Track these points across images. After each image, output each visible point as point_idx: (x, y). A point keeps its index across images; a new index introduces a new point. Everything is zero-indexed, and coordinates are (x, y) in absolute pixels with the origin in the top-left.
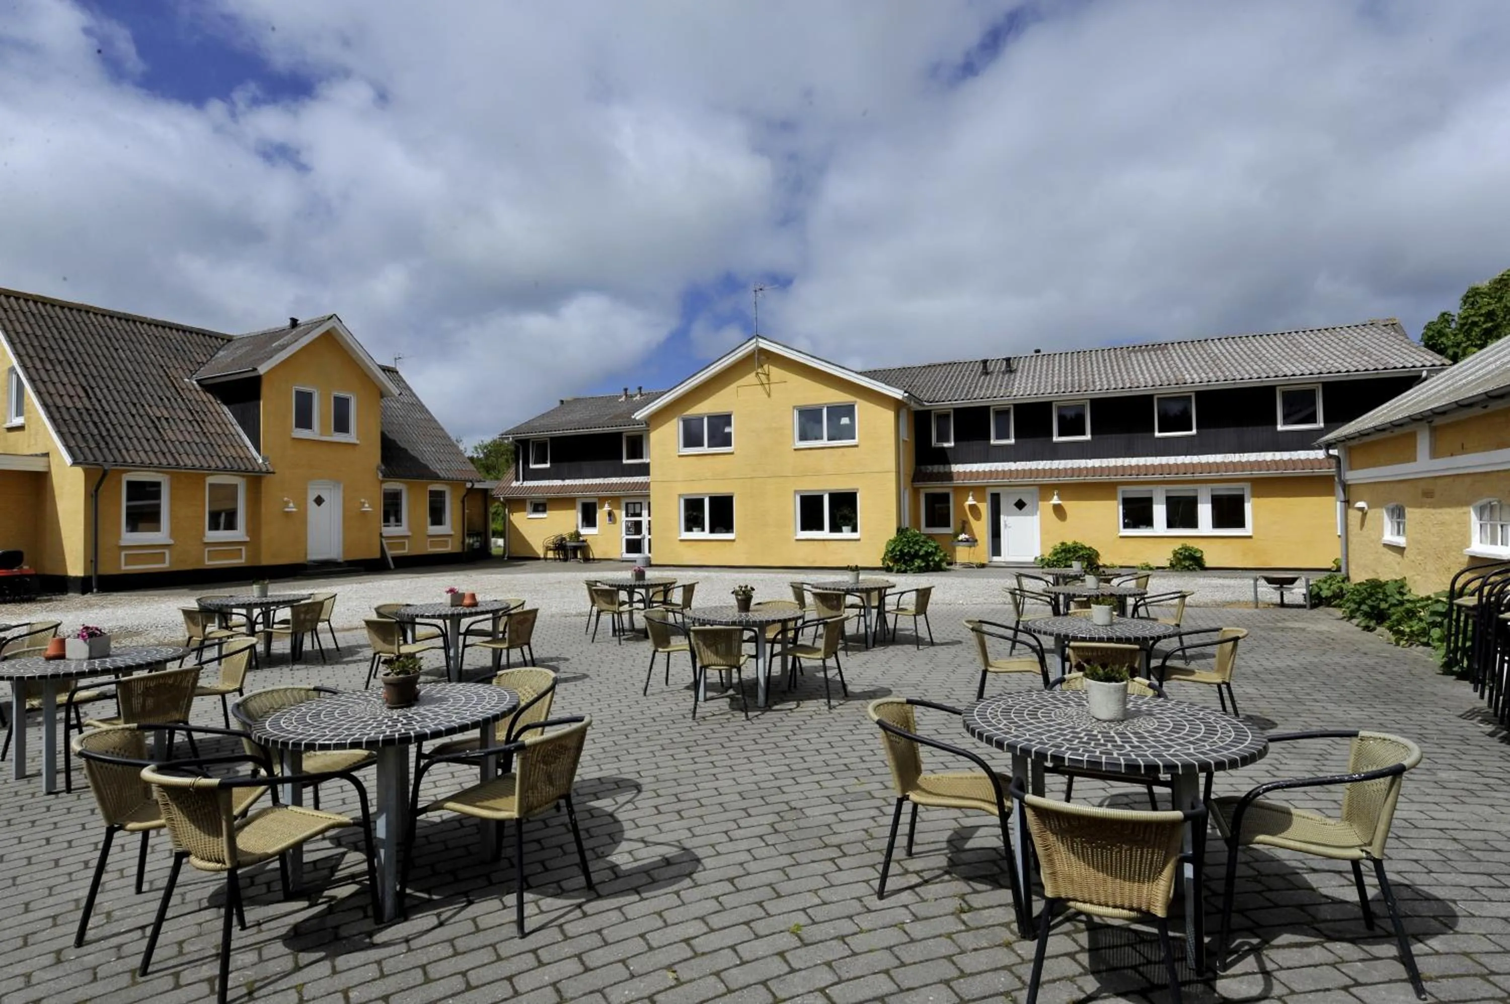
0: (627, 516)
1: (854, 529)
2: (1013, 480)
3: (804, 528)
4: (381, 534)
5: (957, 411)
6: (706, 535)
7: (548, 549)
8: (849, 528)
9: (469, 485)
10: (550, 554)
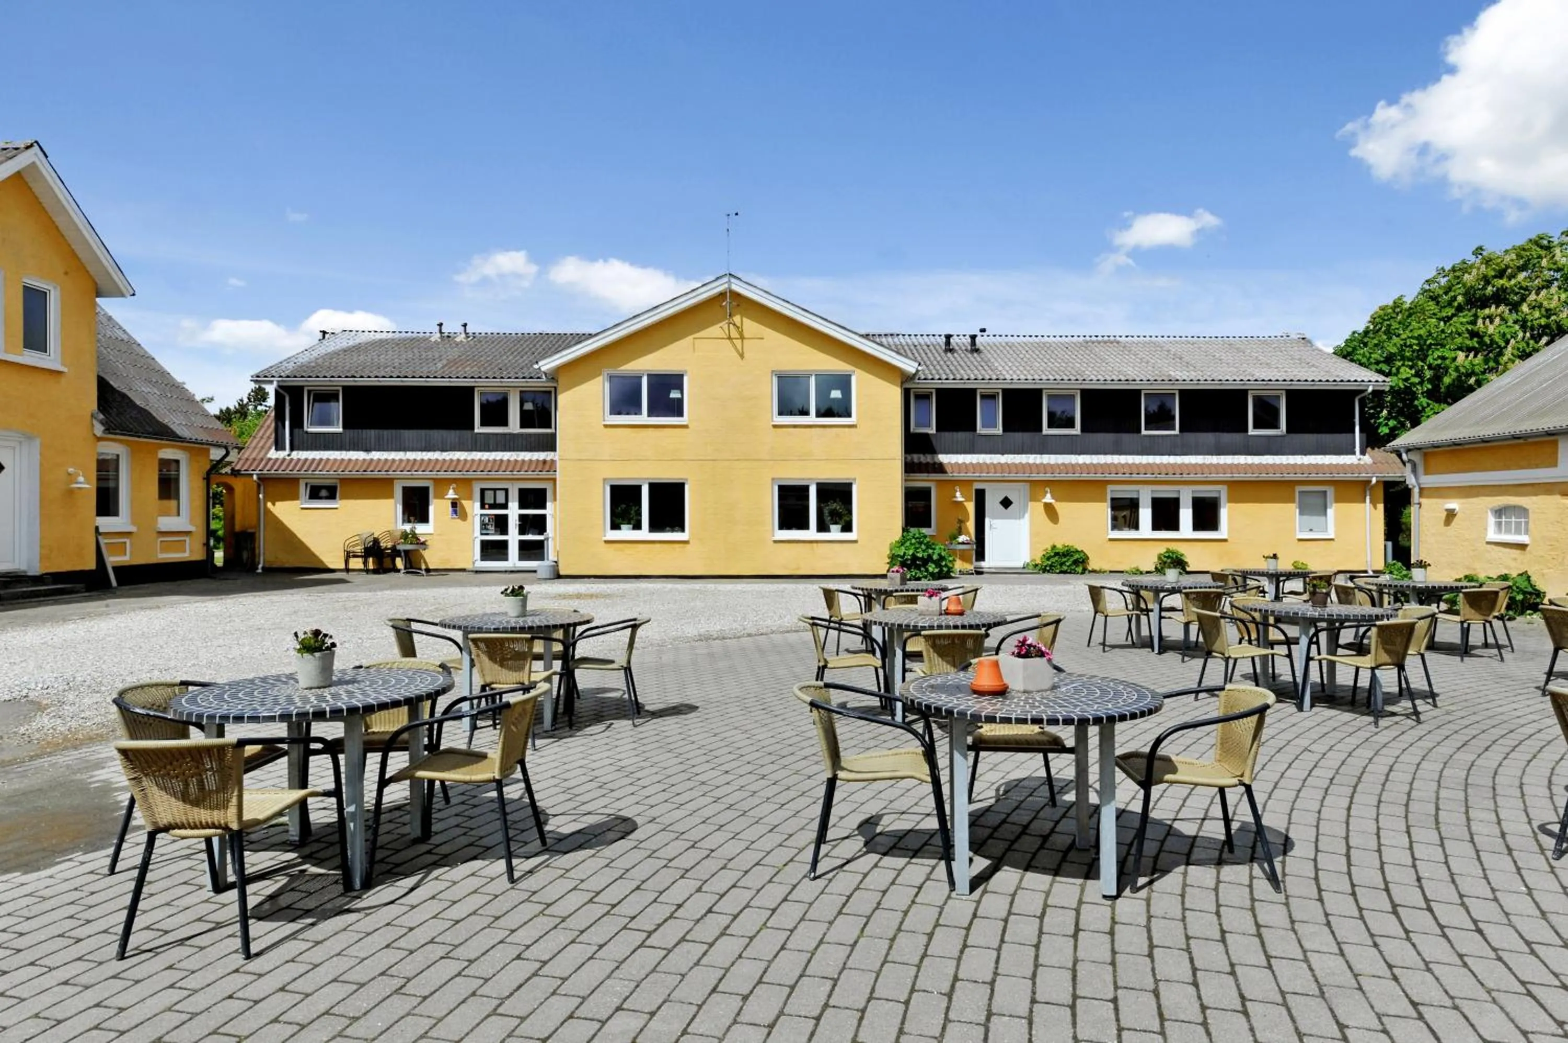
0: (483, 507)
1: (847, 528)
2: (1004, 476)
3: (781, 527)
4: (97, 528)
5: (939, 391)
6: (644, 533)
7: (348, 556)
8: (839, 527)
9: (216, 454)
10: (356, 563)
